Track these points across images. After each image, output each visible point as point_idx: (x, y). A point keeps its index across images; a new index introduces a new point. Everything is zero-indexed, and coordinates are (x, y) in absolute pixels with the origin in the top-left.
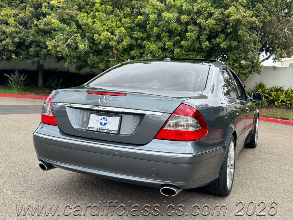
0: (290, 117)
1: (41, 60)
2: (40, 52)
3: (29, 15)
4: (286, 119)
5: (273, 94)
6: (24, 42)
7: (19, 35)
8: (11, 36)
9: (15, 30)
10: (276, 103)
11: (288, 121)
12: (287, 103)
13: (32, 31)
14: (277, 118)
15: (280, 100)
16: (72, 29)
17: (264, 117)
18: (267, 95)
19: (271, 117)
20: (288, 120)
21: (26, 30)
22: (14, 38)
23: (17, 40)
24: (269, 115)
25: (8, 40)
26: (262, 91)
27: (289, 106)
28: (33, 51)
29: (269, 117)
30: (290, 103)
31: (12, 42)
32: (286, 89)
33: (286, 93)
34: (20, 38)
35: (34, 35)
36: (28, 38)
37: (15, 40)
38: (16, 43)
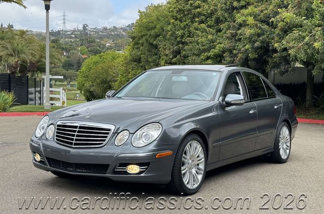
1: (290, 69)
2: (288, 58)
3: (273, 11)
6: (268, 46)
7: (261, 38)
8: (251, 40)
9: (255, 32)
13: (277, 31)
16: (313, 22)
21: (273, 30)
22: (254, 42)
23: (257, 44)
25: (247, 46)
28: (279, 57)
31: (252, 48)
34: (262, 42)
35: (280, 35)
36: (272, 41)
37: (255, 45)
38: (258, 48)
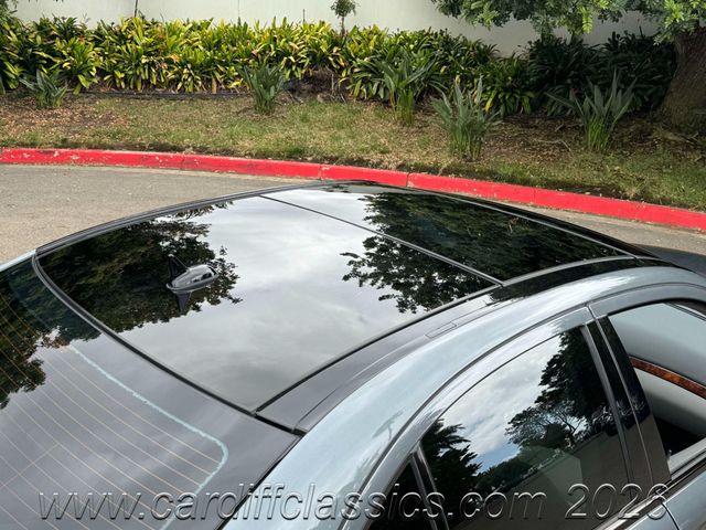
0: (183, 139)
4: (175, 149)
5: (65, 49)
10: (81, 78)
11: (183, 154)
12: (114, 77)
14: (143, 148)
15: (94, 69)
17: (96, 148)
18: (45, 55)
19: (119, 147)
20: (181, 150)
24: (106, 140)
26: (18, 37)
27: (123, 84)
29: (112, 148)
30: (123, 75)
32: (92, 26)
33: (97, 43)
